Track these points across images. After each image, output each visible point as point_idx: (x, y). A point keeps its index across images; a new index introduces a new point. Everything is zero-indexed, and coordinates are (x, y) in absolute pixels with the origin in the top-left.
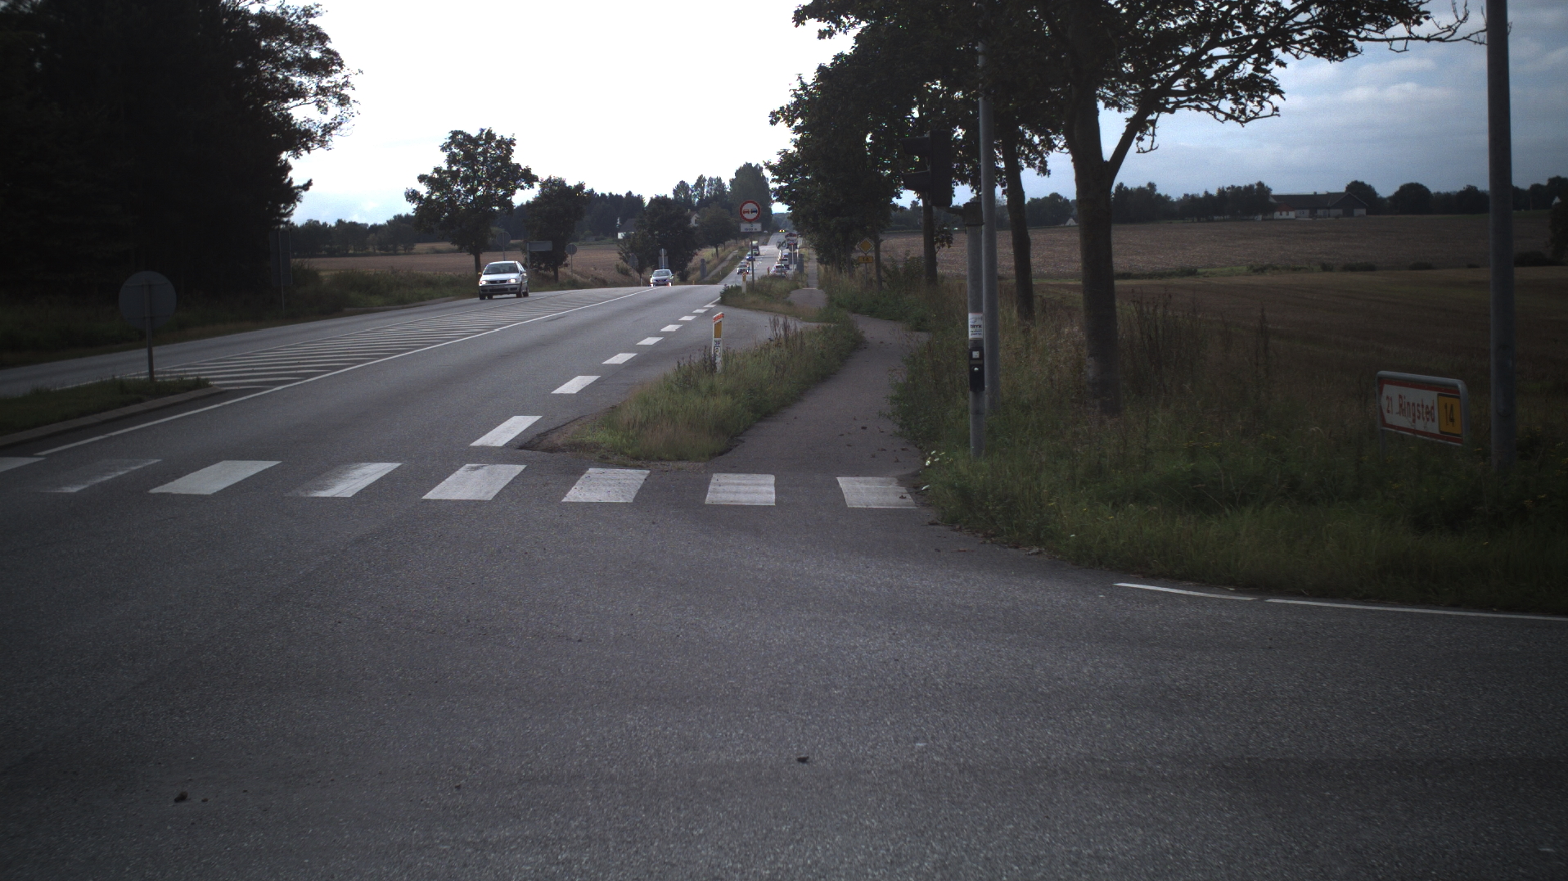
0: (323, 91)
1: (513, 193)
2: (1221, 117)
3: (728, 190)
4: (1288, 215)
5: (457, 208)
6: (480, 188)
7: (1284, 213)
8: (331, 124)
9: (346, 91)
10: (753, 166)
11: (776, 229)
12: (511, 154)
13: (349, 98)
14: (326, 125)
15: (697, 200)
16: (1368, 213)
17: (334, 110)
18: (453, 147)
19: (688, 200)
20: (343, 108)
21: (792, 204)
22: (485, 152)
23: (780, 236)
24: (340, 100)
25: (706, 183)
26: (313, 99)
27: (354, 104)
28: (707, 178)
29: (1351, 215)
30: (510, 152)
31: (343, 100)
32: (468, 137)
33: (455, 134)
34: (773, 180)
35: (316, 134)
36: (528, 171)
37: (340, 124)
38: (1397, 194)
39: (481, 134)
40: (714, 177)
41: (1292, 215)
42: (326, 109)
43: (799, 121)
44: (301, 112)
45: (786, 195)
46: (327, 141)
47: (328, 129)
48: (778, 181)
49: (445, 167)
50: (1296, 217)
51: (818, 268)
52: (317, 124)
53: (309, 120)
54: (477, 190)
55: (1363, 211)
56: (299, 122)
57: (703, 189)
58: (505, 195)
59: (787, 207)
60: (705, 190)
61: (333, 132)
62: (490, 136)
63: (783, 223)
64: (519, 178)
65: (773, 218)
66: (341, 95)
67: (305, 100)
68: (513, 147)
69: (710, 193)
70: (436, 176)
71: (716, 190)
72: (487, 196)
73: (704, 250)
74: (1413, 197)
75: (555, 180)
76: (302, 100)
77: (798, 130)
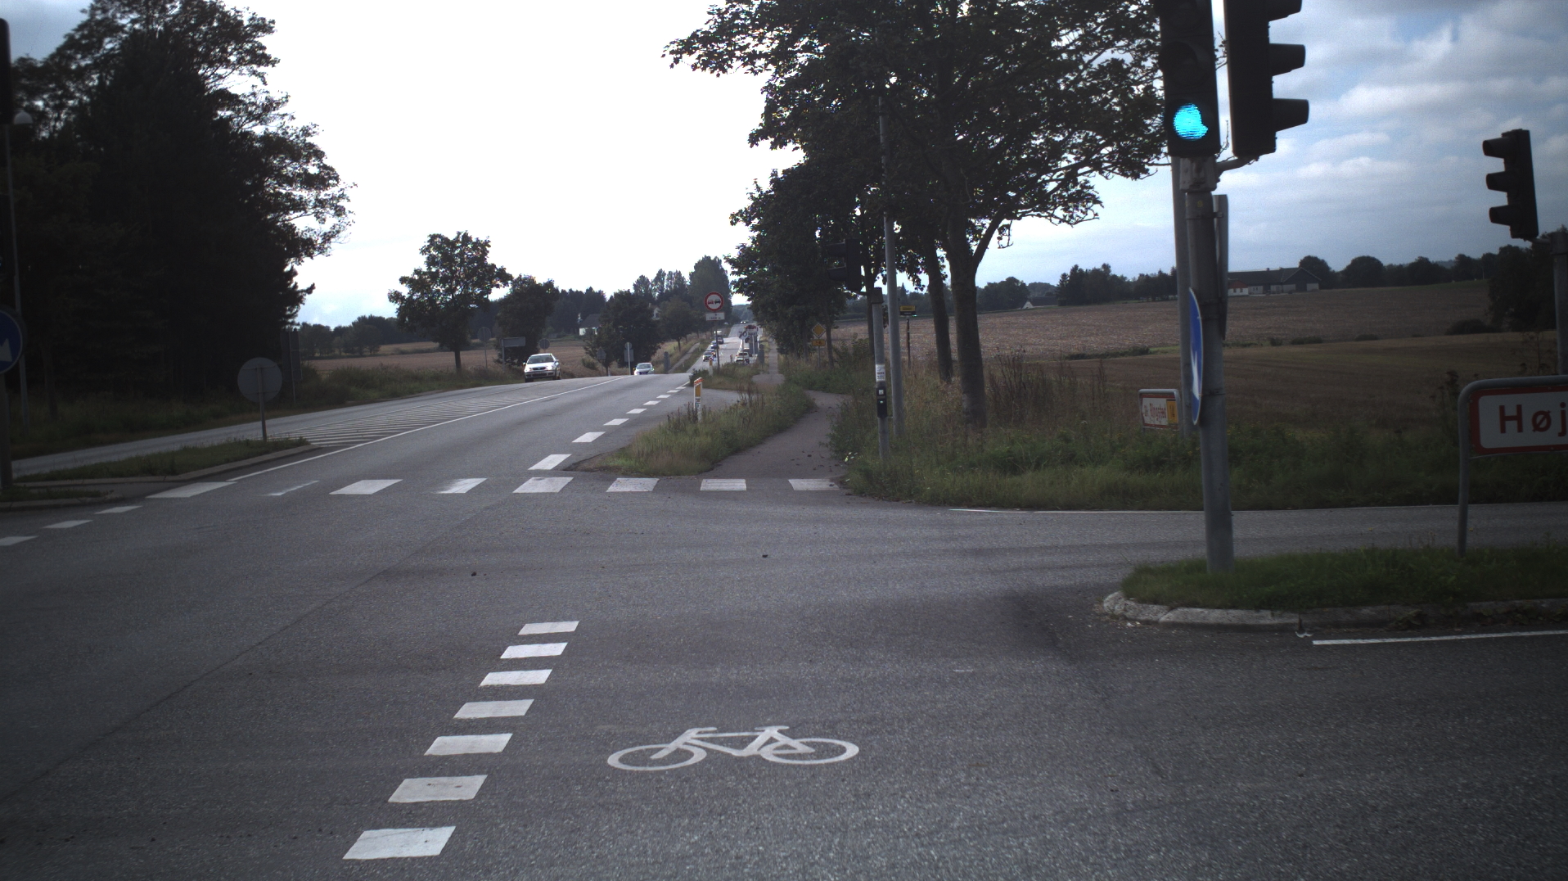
0: (321, 203)
1: (489, 292)
2: (1057, 221)
3: (688, 283)
4: (1242, 291)
5: (437, 307)
6: (458, 287)
7: (1238, 290)
8: (330, 232)
9: (342, 203)
10: (712, 258)
11: (737, 321)
12: (486, 255)
13: (344, 209)
14: (325, 234)
15: (657, 294)
16: (1321, 287)
17: (331, 220)
18: (431, 250)
19: (649, 295)
20: (340, 218)
21: (752, 295)
22: (461, 254)
23: (741, 327)
24: (336, 211)
25: (666, 278)
26: (312, 211)
27: (349, 215)
28: (667, 273)
29: (1305, 289)
30: (485, 253)
31: (340, 211)
32: (445, 240)
33: (433, 237)
34: (733, 273)
35: (316, 241)
36: (502, 270)
37: (338, 232)
38: (1349, 268)
39: (458, 237)
40: (674, 271)
41: (1246, 291)
42: (324, 220)
43: (756, 221)
44: (303, 223)
45: (745, 286)
46: (326, 249)
47: (327, 237)
48: (738, 274)
49: (425, 269)
50: (1250, 293)
51: (779, 358)
52: (318, 233)
53: (309, 230)
54: (455, 289)
55: (1316, 286)
56: (300, 231)
57: (663, 283)
58: (482, 294)
59: (747, 298)
60: (665, 284)
61: (332, 240)
62: (466, 239)
63: (743, 315)
64: (494, 277)
65: (733, 309)
66: (337, 206)
67: (306, 212)
68: (488, 249)
69: (670, 287)
70: (416, 277)
71: (675, 284)
72: (465, 295)
73: (666, 344)
74: (1365, 270)
75: (526, 279)
76: (302, 212)
77: (754, 228)
